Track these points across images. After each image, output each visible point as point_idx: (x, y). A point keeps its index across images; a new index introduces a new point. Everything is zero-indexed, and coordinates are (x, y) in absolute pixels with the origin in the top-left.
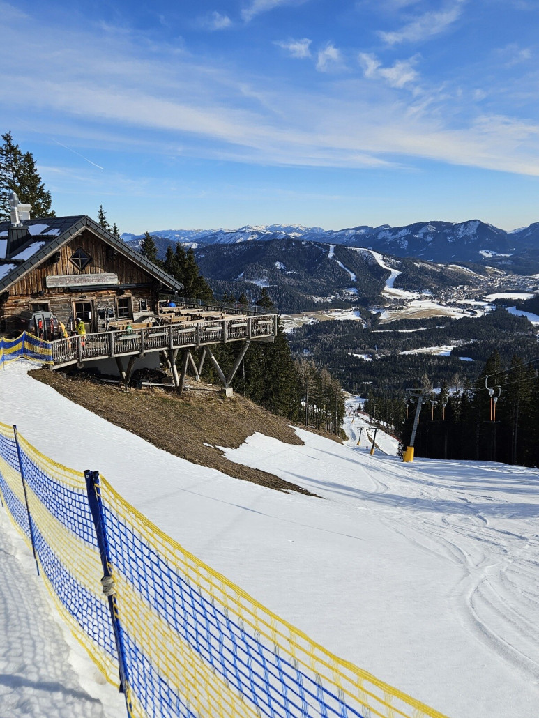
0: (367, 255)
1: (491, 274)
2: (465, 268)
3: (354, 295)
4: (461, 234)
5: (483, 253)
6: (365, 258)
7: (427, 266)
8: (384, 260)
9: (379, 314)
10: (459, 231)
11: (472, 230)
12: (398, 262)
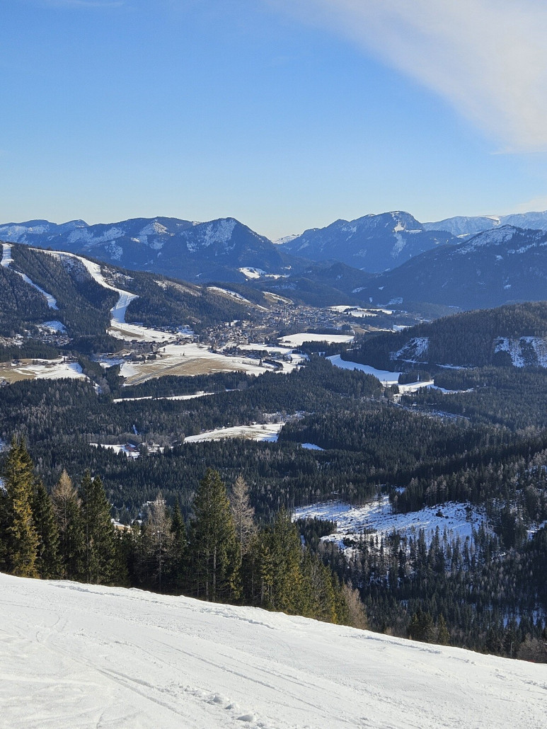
0: (72, 264)
1: (273, 304)
2: (233, 294)
3: (58, 334)
4: (208, 240)
5: (245, 271)
6: (69, 270)
7: (178, 286)
8: (103, 274)
9: (116, 368)
10: (205, 234)
11: (226, 235)
12: (128, 278)
